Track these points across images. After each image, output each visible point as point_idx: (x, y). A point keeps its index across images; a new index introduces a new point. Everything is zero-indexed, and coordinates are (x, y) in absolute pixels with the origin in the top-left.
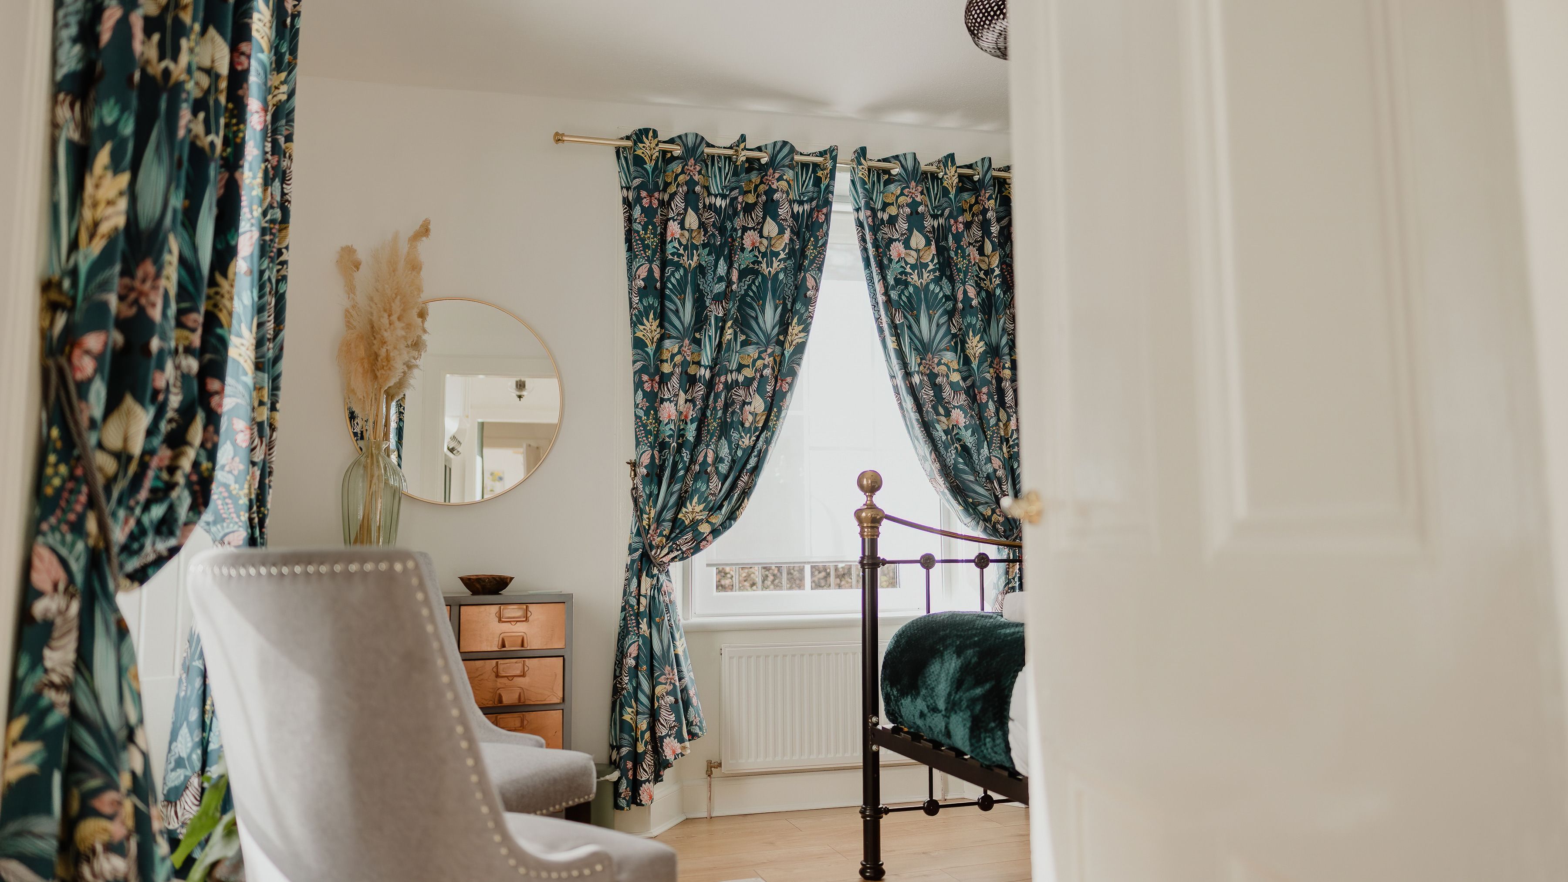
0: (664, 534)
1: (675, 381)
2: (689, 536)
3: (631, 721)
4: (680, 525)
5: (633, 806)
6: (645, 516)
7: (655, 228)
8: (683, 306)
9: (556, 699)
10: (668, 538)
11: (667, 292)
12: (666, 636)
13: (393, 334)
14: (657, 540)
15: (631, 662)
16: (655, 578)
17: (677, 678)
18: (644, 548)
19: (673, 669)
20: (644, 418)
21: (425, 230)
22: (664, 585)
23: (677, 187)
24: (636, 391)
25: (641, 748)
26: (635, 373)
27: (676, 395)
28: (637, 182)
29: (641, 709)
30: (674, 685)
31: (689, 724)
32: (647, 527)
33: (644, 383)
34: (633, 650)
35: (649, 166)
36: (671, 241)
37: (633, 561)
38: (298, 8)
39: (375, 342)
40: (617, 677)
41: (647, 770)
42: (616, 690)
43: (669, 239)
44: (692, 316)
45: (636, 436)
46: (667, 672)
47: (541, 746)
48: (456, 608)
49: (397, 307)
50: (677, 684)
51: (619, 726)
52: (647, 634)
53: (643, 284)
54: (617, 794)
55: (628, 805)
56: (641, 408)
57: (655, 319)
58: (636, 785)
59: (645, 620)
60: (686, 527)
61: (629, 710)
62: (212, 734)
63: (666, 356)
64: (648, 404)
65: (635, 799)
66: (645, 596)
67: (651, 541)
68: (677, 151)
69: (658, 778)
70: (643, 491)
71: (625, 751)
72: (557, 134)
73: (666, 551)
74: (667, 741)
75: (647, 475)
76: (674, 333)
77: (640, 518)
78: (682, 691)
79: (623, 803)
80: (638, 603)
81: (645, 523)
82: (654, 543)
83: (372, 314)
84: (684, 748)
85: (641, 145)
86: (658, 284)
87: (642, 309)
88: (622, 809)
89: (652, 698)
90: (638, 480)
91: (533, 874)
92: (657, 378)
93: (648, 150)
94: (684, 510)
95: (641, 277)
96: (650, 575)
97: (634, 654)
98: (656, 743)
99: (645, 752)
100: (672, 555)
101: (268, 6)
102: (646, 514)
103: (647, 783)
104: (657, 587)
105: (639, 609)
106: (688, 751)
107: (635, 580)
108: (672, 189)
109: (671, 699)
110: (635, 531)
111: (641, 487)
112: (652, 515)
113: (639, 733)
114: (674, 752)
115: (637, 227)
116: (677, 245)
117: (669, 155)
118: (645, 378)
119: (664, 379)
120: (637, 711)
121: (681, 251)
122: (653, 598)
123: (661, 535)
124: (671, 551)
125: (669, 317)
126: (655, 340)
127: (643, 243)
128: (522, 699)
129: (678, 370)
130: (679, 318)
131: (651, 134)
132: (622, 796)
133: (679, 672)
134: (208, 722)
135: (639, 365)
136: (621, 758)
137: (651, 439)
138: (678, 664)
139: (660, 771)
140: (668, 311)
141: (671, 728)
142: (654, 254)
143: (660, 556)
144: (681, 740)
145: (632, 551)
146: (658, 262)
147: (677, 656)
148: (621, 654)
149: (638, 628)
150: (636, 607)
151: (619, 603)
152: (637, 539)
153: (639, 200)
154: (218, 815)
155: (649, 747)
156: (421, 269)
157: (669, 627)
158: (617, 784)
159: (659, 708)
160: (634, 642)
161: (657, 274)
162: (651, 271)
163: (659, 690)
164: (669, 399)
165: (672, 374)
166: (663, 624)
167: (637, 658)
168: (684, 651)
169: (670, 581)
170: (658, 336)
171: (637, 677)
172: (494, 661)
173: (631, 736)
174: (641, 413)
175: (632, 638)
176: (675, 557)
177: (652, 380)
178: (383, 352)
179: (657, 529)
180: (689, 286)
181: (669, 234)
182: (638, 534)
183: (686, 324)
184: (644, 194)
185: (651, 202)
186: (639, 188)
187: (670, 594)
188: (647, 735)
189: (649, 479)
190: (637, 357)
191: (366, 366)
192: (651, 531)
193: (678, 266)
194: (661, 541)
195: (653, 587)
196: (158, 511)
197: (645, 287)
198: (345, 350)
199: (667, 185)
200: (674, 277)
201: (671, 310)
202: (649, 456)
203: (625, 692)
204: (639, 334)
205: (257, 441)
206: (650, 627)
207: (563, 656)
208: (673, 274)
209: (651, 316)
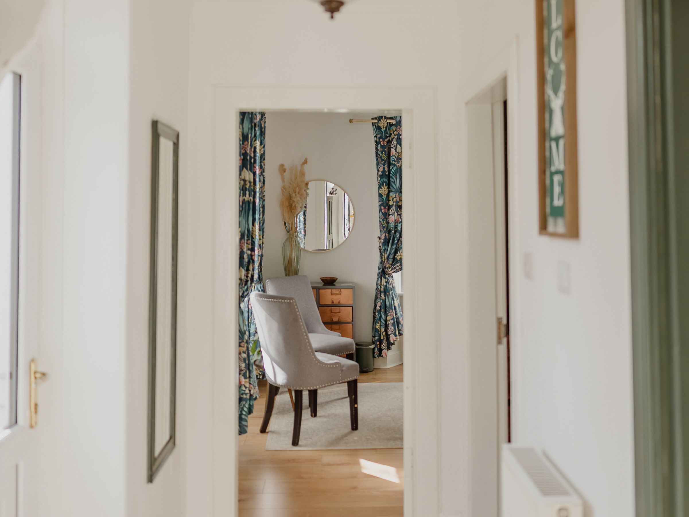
0: (390, 263)
1: (394, 208)
2: (399, 264)
3: (378, 329)
4: (396, 260)
5: (380, 357)
6: (383, 257)
7: (385, 152)
8: (396, 180)
9: (350, 319)
10: (391, 265)
11: (391, 175)
12: (390, 299)
13: (297, 199)
14: (387, 266)
15: (378, 308)
16: (387, 279)
17: (394, 314)
18: (383, 268)
19: (393, 311)
20: (382, 222)
21: (306, 162)
22: (390, 281)
23: (394, 136)
24: (379, 212)
25: (382, 338)
26: (379, 206)
27: (394, 213)
28: (379, 136)
29: (382, 324)
30: (394, 317)
31: (399, 330)
32: (384, 261)
33: (382, 209)
34: (379, 304)
35: (383, 130)
36: (392, 156)
37: (379, 273)
38: (265, 120)
39: (291, 201)
40: (374, 313)
41: (384, 345)
42: (374, 317)
43: (391, 155)
44: (399, 185)
45: (380, 228)
46: (391, 312)
47: (340, 336)
48: (318, 290)
49: (297, 190)
50: (395, 316)
51: (375, 330)
52: (384, 299)
53: (381, 173)
54: (374, 353)
55: (377, 357)
56: (381, 219)
57: (386, 186)
58: (380, 350)
59: (383, 293)
60: (398, 261)
61: (378, 324)
62: (251, 328)
63: (391, 198)
64: (383, 217)
65: (380, 355)
66: (383, 285)
67: (385, 266)
68: (394, 122)
69: (389, 348)
70: (383, 248)
71: (376, 338)
72: (350, 120)
73: (391, 269)
74: (391, 335)
75: (384, 242)
76: (393, 190)
77: (382, 258)
78: (397, 319)
79: (376, 356)
80: (381, 288)
81: (383, 259)
82: (386, 266)
83: (290, 191)
84: (397, 338)
85: (380, 122)
86: (387, 173)
87: (381, 183)
88: (376, 358)
89: (386, 321)
90: (381, 244)
91: (321, 365)
92: (387, 208)
93: (383, 124)
94: (397, 254)
95: (381, 171)
96: (385, 278)
97: (379, 305)
98: (387, 336)
99: (383, 339)
100: (393, 271)
101: (259, 141)
102: (383, 256)
103: (384, 350)
104: (388, 282)
105: (381, 290)
106: (398, 340)
107: (380, 279)
108: (392, 136)
109: (392, 321)
110: (380, 262)
111: (382, 246)
112: (386, 256)
113: (381, 332)
114: (393, 340)
115: (379, 152)
116: (394, 158)
117: (391, 123)
118: (382, 208)
119: (390, 207)
120: (381, 325)
121: (396, 160)
122: (386, 286)
123: (389, 264)
124: (392, 269)
125: (392, 185)
126: (386, 193)
127: (381, 159)
128: (339, 320)
129: (395, 204)
130: (395, 185)
131: (383, 118)
132: (376, 353)
133: (396, 312)
134: (250, 325)
135: (381, 203)
136: (375, 340)
137: (385, 229)
138: (395, 309)
139: (389, 346)
140: (391, 182)
141: (392, 331)
142: (385, 162)
143: (389, 271)
144: (396, 336)
145: (379, 269)
146: (387, 165)
147: (395, 306)
148: (375, 305)
149: (381, 296)
150: (380, 289)
151: (375, 287)
152: (381, 265)
153: (380, 142)
154: (255, 349)
155: (385, 337)
156: (305, 175)
157: (392, 296)
158: (374, 349)
159: (388, 324)
160: (379, 301)
161: (386, 170)
162: (384, 168)
163: (388, 318)
164: (392, 214)
165: (393, 205)
166: (389, 295)
167: (380, 307)
168: (398, 305)
169: (393, 280)
170: (387, 192)
171: (381, 313)
172: (330, 307)
173: (379, 334)
174: (381, 220)
175: (379, 300)
176: (394, 272)
177: (385, 208)
178: (294, 205)
179: (388, 261)
180: (398, 173)
181: (391, 153)
182: (381, 263)
183: (397, 188)
184: (381, 140)
185: (384, 143)
186: (379, 138)
187: (392, 284)
188: (384, 333)
189: (384, 244)
190: (380, 200)
191: (288, 209)
192: (385, 262)
193: (395, 165)
194: (389, 266)
195: (386, 282)
196: (246, 287)
197: (382, 175)
198: (282, 204)
199: (391, 134)
200: (393, 169)
201: (392, 182)
202: (384, 236)
203: (376, 318)
204: (380, 192)
205: (259, 249)
206: (385, 296)
207: (352, 307)
208: (393, 168)
209: (384, 185)
